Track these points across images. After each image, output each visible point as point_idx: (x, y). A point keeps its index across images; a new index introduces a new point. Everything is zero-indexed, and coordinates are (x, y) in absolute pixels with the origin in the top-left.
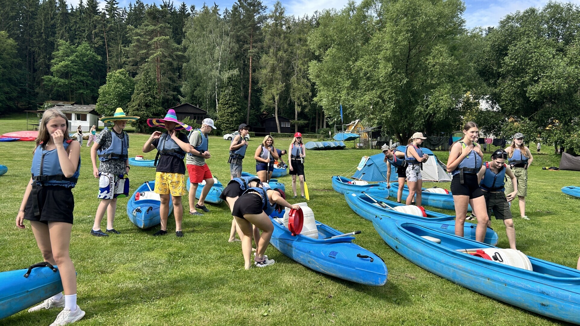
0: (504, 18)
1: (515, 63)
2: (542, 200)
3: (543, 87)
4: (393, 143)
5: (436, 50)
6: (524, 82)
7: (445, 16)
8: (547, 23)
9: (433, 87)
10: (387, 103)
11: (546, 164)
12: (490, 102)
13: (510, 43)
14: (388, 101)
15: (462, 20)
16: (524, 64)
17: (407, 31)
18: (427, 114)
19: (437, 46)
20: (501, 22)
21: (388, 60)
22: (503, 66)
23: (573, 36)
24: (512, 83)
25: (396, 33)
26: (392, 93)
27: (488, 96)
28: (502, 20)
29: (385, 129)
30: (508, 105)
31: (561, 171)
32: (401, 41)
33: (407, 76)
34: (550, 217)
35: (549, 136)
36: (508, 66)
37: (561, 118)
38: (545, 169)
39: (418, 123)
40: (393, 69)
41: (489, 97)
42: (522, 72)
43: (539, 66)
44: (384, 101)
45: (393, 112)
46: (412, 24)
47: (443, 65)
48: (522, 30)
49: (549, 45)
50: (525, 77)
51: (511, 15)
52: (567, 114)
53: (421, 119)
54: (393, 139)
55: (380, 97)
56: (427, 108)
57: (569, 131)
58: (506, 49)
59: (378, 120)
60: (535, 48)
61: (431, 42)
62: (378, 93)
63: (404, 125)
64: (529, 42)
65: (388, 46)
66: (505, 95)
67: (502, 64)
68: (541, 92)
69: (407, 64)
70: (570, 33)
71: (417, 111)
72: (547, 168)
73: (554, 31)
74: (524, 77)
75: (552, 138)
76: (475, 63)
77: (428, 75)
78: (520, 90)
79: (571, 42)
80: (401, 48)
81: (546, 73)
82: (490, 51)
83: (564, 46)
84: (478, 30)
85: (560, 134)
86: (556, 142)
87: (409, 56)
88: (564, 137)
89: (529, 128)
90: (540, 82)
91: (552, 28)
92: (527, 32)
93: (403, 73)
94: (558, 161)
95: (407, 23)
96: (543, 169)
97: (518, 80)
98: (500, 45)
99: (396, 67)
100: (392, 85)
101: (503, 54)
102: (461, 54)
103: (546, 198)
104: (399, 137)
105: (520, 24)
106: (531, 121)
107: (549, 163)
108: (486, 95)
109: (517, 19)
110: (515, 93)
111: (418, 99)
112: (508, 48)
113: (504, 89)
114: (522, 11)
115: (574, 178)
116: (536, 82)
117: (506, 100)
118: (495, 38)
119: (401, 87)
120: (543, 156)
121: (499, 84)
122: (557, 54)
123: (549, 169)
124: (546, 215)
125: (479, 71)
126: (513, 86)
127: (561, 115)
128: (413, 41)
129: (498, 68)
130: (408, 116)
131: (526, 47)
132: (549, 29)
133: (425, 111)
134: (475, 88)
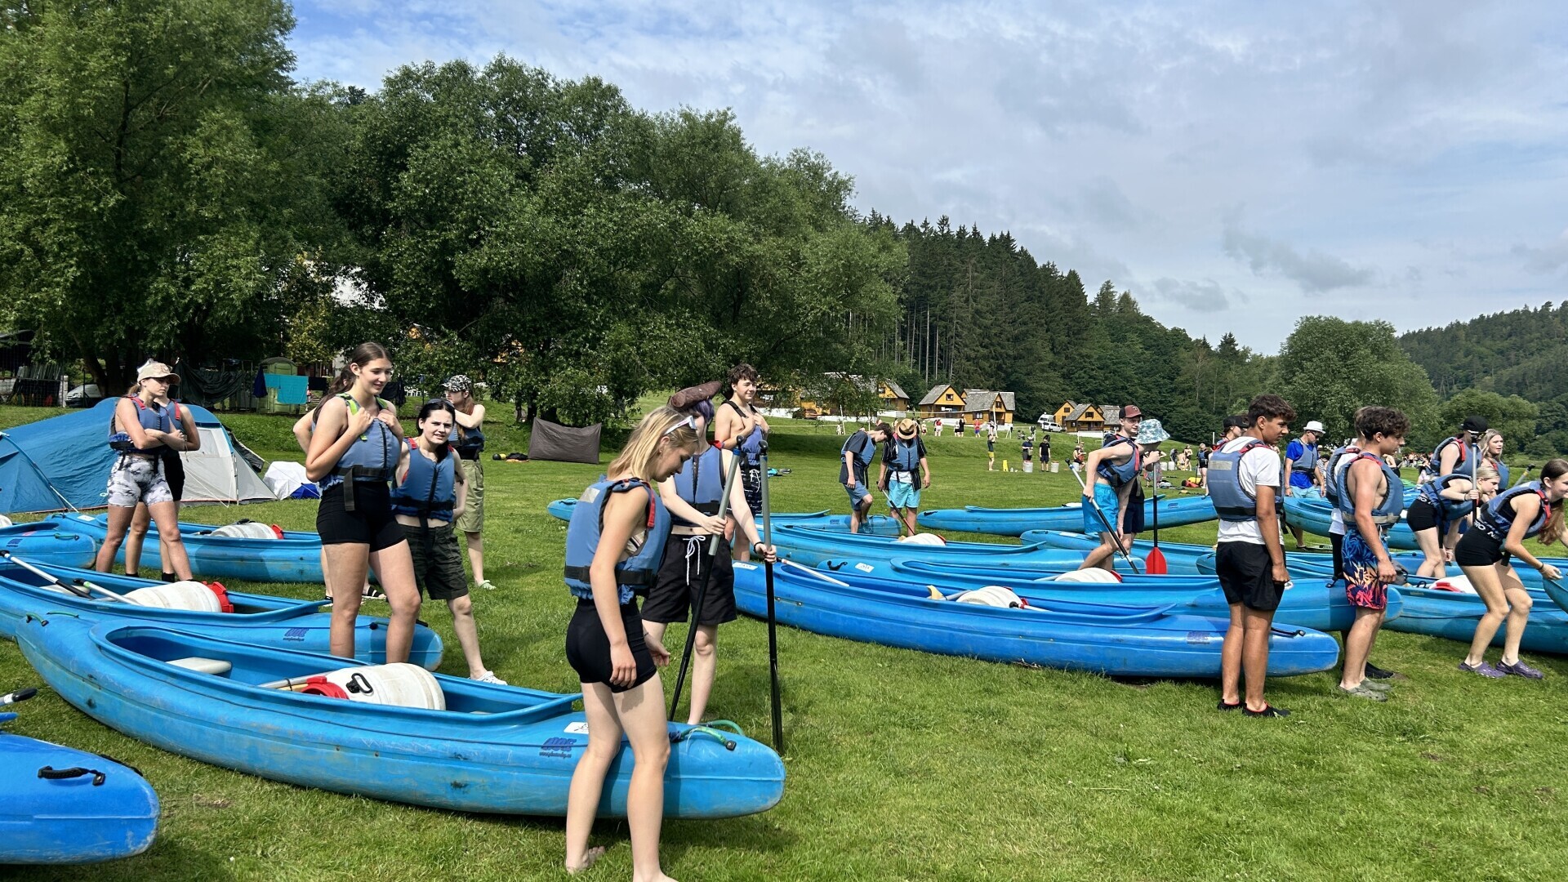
0: (395, 73)
1: (424, 192)
2: (510, 537)
3: (489, 259)
4: (71, 388)
5: (214, 121)
6: (445, 242)
7: (237, 32)
8: (495, 106)
9: (208, 227)
10: (50, 260)
11: (499, 446)
12: (365, 286)
13: (413, 139)
14: (57, 256)
15: (285, 53)
16: (447, 196)
17: (117, 48)
18: (186, 307)
19: (214, 110)
20: (389, 82)
21: (53, 127)
22: (397, 196)
23: (550, 148)
24: (418, 242)
25: (78, 48)
26: (69, 230)
27: (358, 269)
28: (392, 76)
29: (44, 340)
30: (411, 298)
31: (532, 463)
32: (99, 77)
33: (119, 185)
34: (537, 577)
35: (505, 379)
36: (410, 196)
37: (529, 337)
38: (499, 458)
39: (159, 330)
40: (72, 159)
41: (361, 272)
42: (443, 219)
43: (479, 207)
44: (39, 252)
45: (75, 290)
46: (133, 31)
47: (236, 168)
48: (441, 111)
49: (500, 159)
50: (450, 230)
51: (413, 69)
52: (541, 328)
53: (170, 318)
54: (72, 375)
55: (25, 237)
56: (187, 287)
57: (545, 369)
58: (401, 151)
59: (18, 311)
60: (471, 161)
61: (197, 98)
62: (19, 226)
63: (112, 333)
64: (457, 144)
65: (55, 83)
66: (402, 271)
67: (394, 190)
68: (485, 271)
69: (119, 151)
70: (544, 142)
71: (156, 294)
72: (503, 456)
73: (510, 129)
74: (446, 230)
75: (511, 384)
76: (324, 175)
77: (188, 190)
78: (438, 260)
79: (546, 162)
80: (97, 98)
81: (496, 227)
82: (364, 152)
83: (531, 169)
84: (329, 90)
85: (529, 375)
86: (519, 394)
87: (124, 126)
88: (537, 383)
89: (461, 357)
90: (482, 246)
91: (505, 120)
92: (452, 120)
93: (107, 174)
94: (524, 440)
95: (115, 24)
96: (495, 459)
97: (433, 237)
98: (386, 140)
99: (80, 155)
100: (67, 207)
101: (396, 166)
102: (283, 145)
103: (517, 531)
104: (93, 366)
105: (434, 96)
106: (463, 341)
107: (507, 444)
108: (354, 265)
109: (427, 82)
110: (426, 269)
111: (160, 259)
112: (409, 151)
113: (399, 255)
114: (439, 65)
115: (562, 477)
116: (476, 244)
117: (405, 284)
118: (376, 118)
119: (100, 214)
120: (492, 426)
121: (388, 241)
122: (518, 185)
123: (508, 458)
124: (529, 573)
125: (335, 199)
126: (422, 250)
127: (530, 331)
128: (138, 84)
129: (384, 199)
130: (126, 306)
131: (450, 157)
132: (499, 122)
133: (182, 296)
134: (324, 244)
